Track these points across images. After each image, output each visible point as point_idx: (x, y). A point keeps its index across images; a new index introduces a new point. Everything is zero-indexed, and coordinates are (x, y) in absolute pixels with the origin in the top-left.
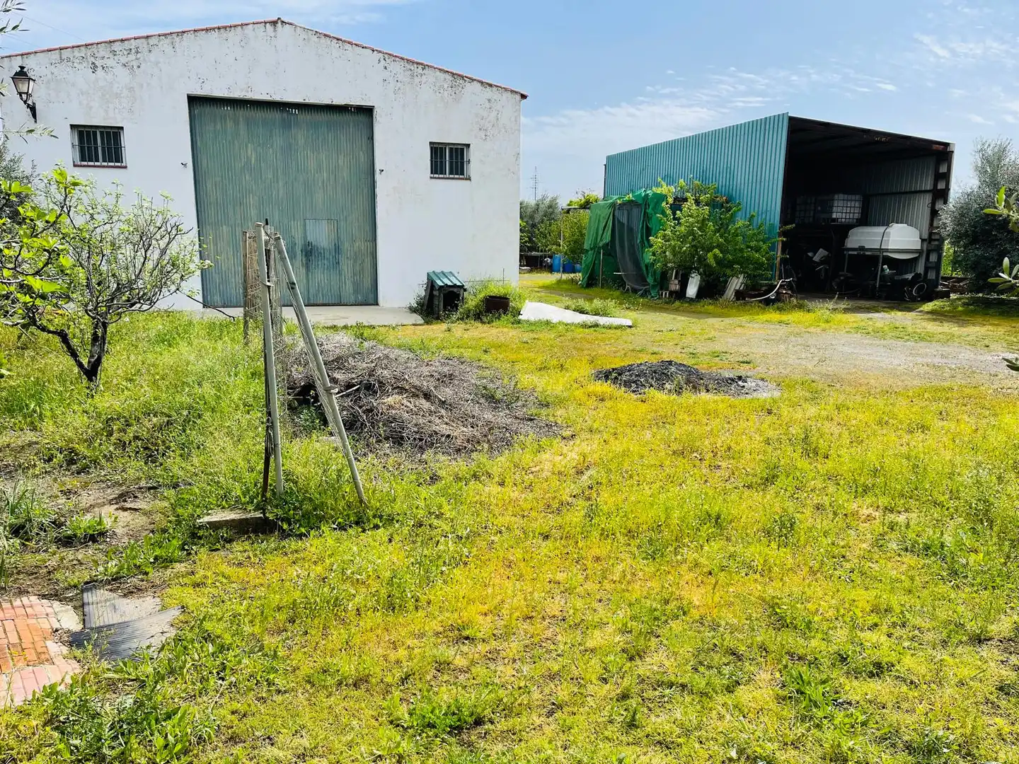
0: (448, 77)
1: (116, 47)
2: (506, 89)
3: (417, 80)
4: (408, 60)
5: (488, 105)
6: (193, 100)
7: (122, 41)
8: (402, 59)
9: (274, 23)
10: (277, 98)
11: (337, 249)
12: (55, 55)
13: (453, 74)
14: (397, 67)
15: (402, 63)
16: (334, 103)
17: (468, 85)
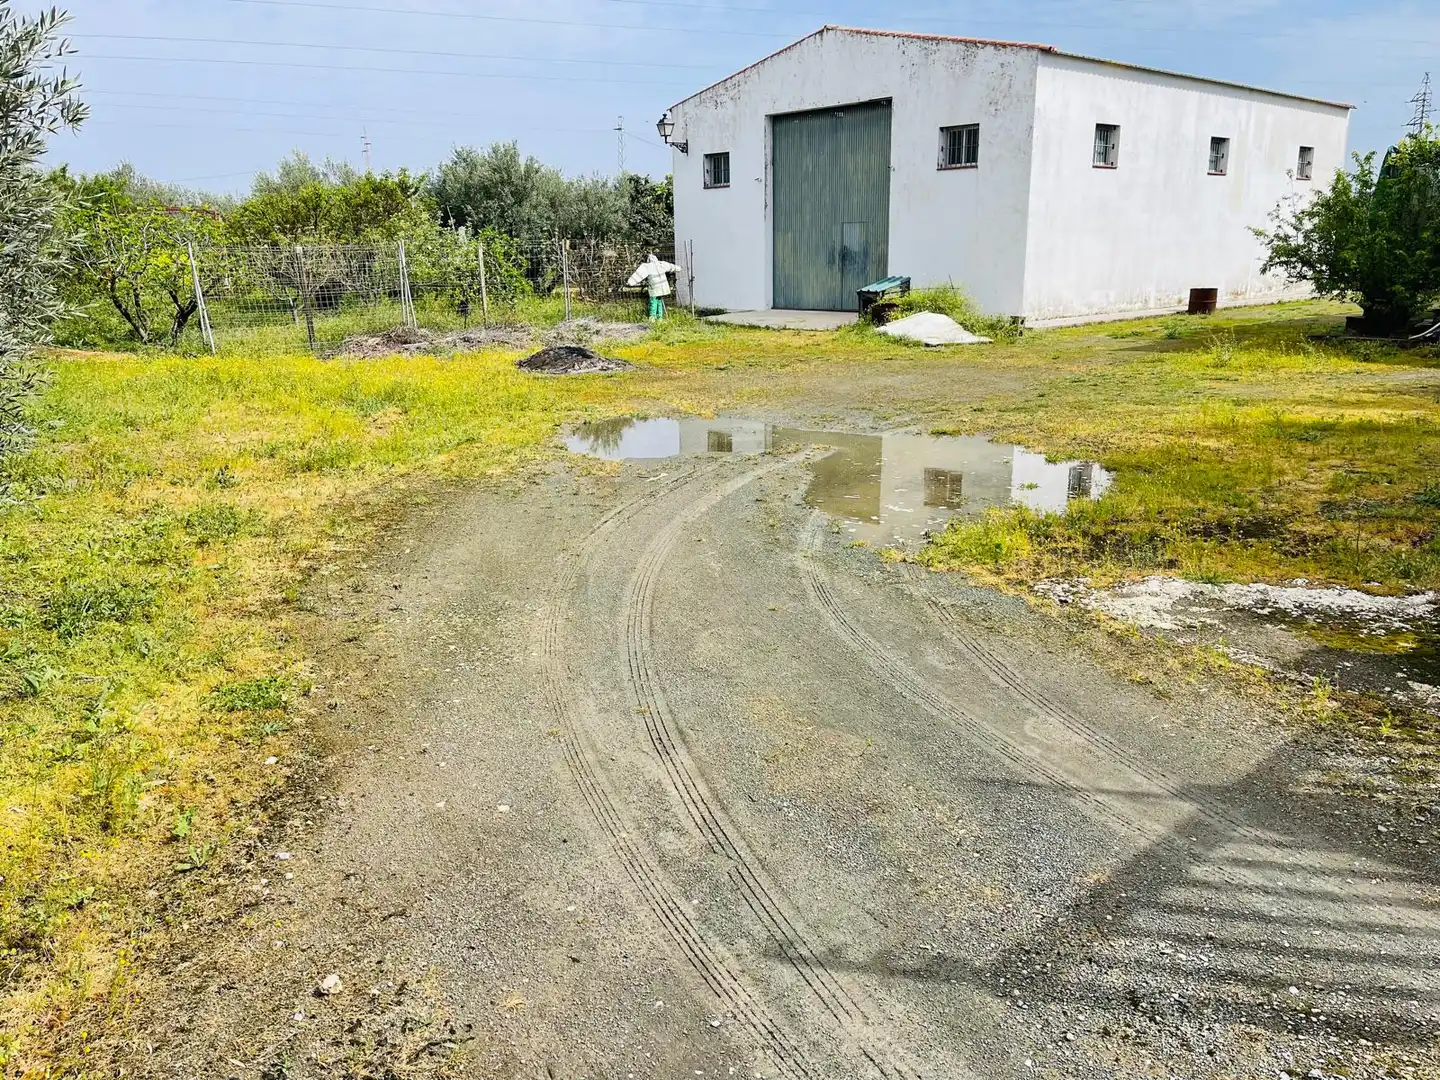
0: (962, 47)
1: (728, 83)
2: (1021, 46)
3: (931, 57)
4: (924, 38)
5: (1000, 71)
6: (776, 119)
7: (731, 78)
8: (919, 38)
9: (821, 32)
10: (820, 106)
11: (866, 254)
12: (697, 99)
13: (966, 42)
14: (914, 49)
15: (918, 42)
16: (861, 101)
17: (980, 52)
